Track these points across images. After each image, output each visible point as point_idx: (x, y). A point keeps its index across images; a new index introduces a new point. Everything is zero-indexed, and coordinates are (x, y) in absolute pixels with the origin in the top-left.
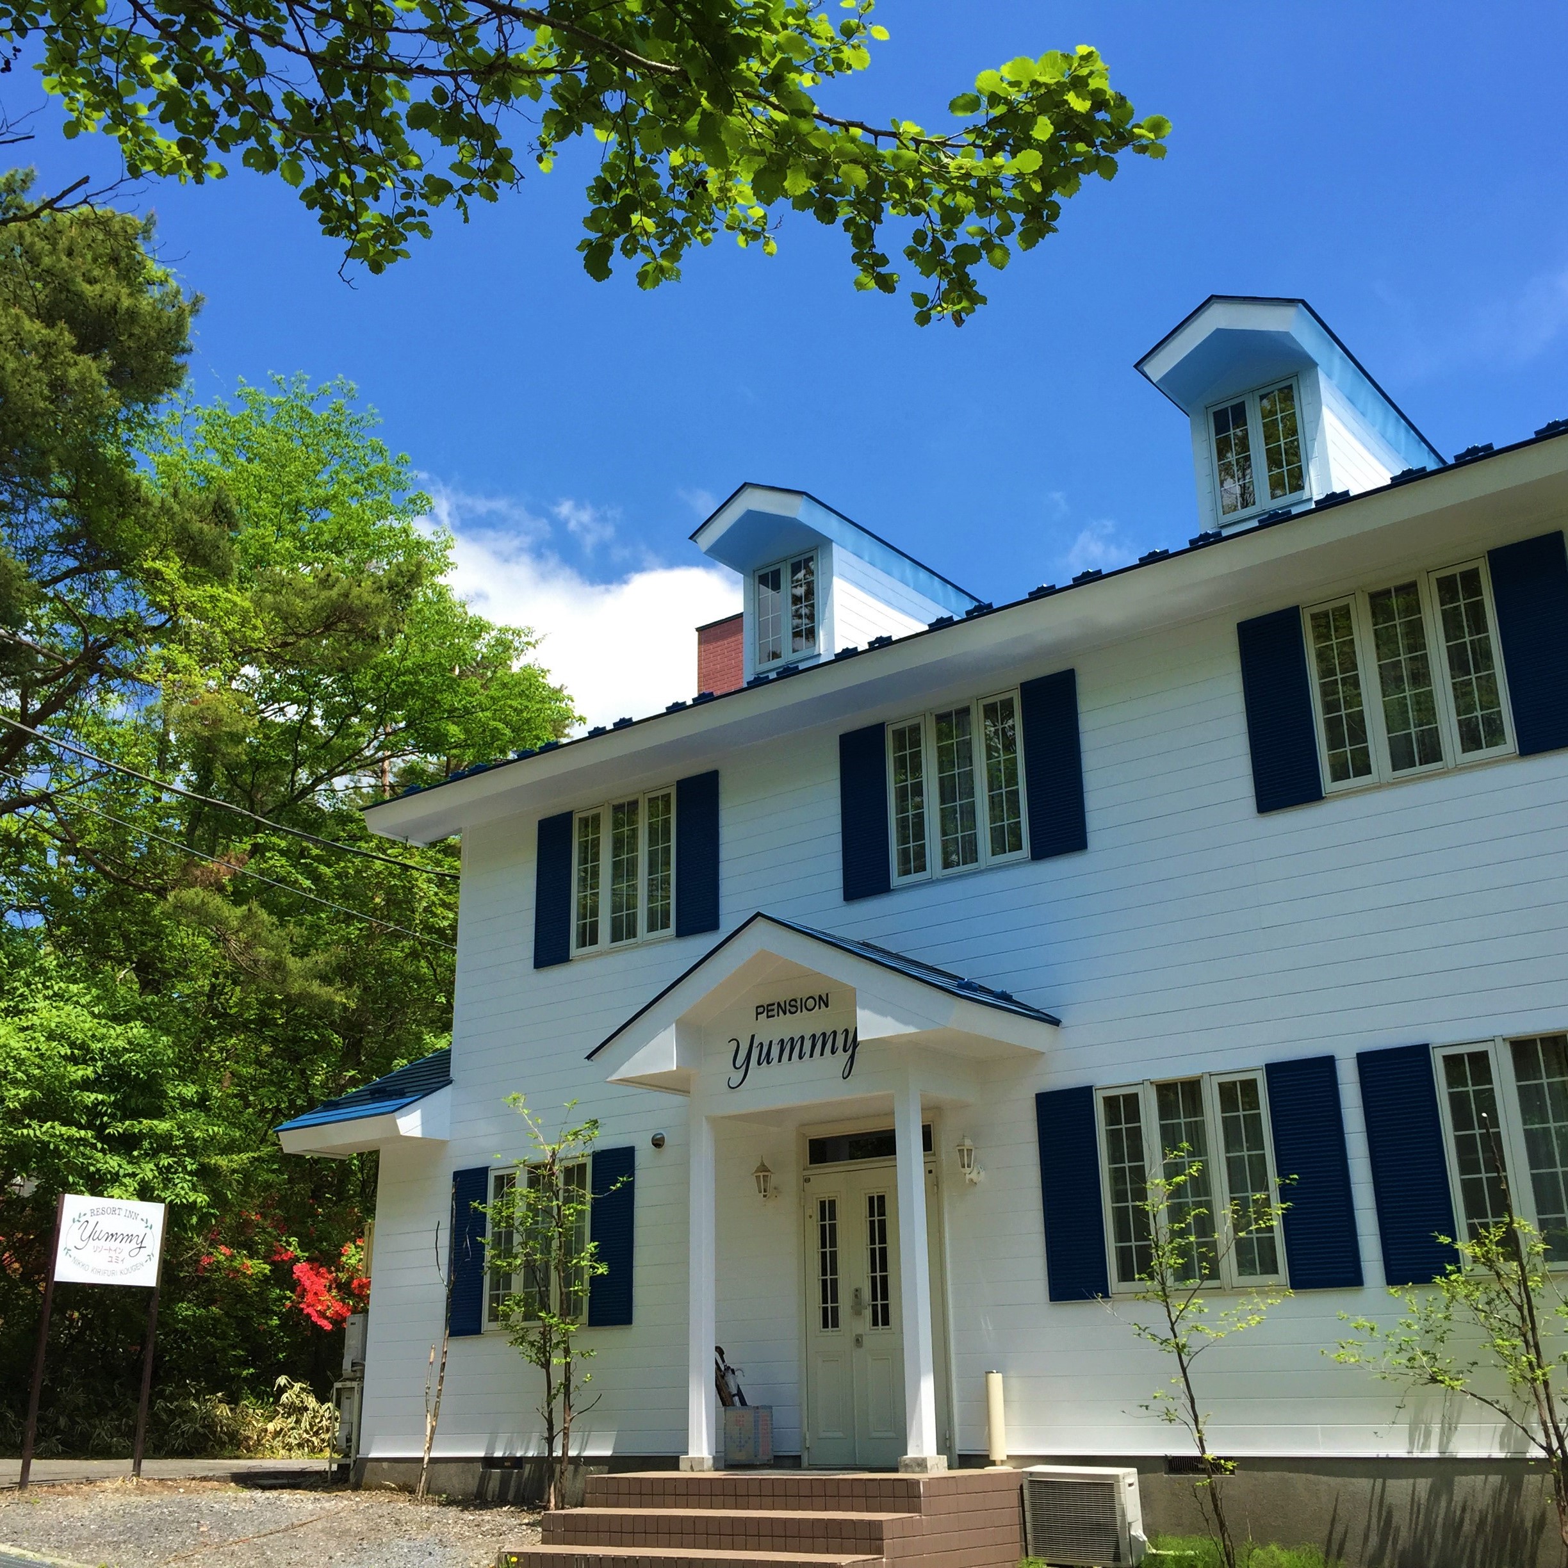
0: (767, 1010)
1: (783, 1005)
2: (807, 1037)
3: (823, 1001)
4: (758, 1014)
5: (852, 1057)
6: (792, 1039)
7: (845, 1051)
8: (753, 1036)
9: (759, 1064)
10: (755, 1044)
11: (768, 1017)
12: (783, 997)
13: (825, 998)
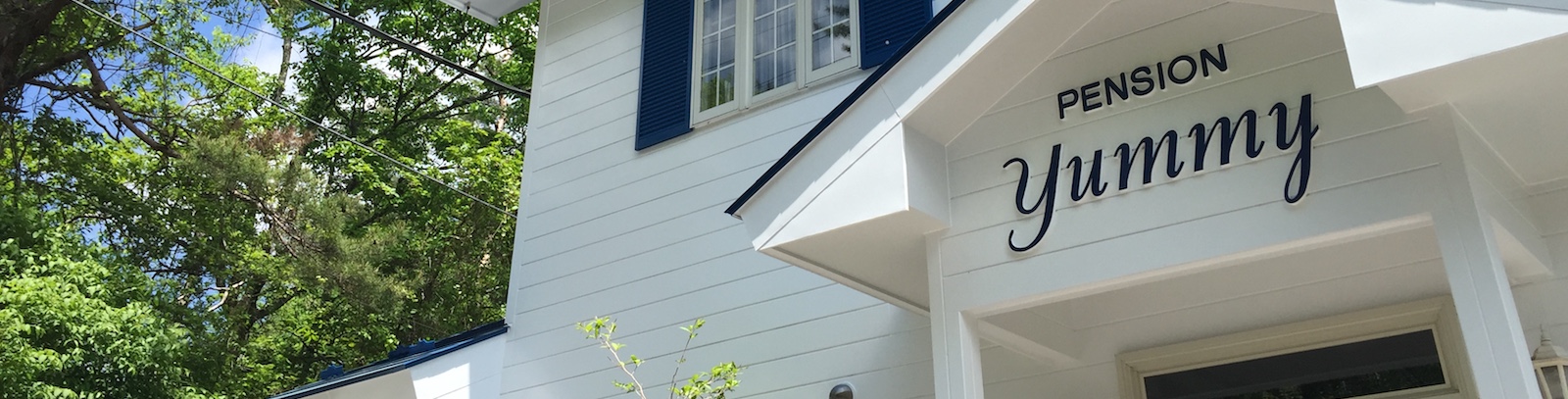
0: (1085, 96)
1: (1118, 83)
2: (1182, 133)
3: (1214, 59)
4: (1062, 106)
5: (1304, 156)
6: (1148, 141)
7: (1282, 144)
8: (1057, 149)
9: (1075, 196)
10: (1063, 162)
11: (1086, 108)
12: (1116, 66)
13: (1215, 54)
